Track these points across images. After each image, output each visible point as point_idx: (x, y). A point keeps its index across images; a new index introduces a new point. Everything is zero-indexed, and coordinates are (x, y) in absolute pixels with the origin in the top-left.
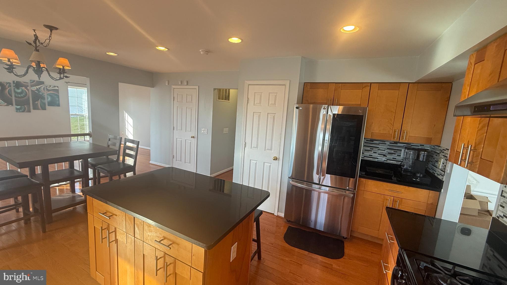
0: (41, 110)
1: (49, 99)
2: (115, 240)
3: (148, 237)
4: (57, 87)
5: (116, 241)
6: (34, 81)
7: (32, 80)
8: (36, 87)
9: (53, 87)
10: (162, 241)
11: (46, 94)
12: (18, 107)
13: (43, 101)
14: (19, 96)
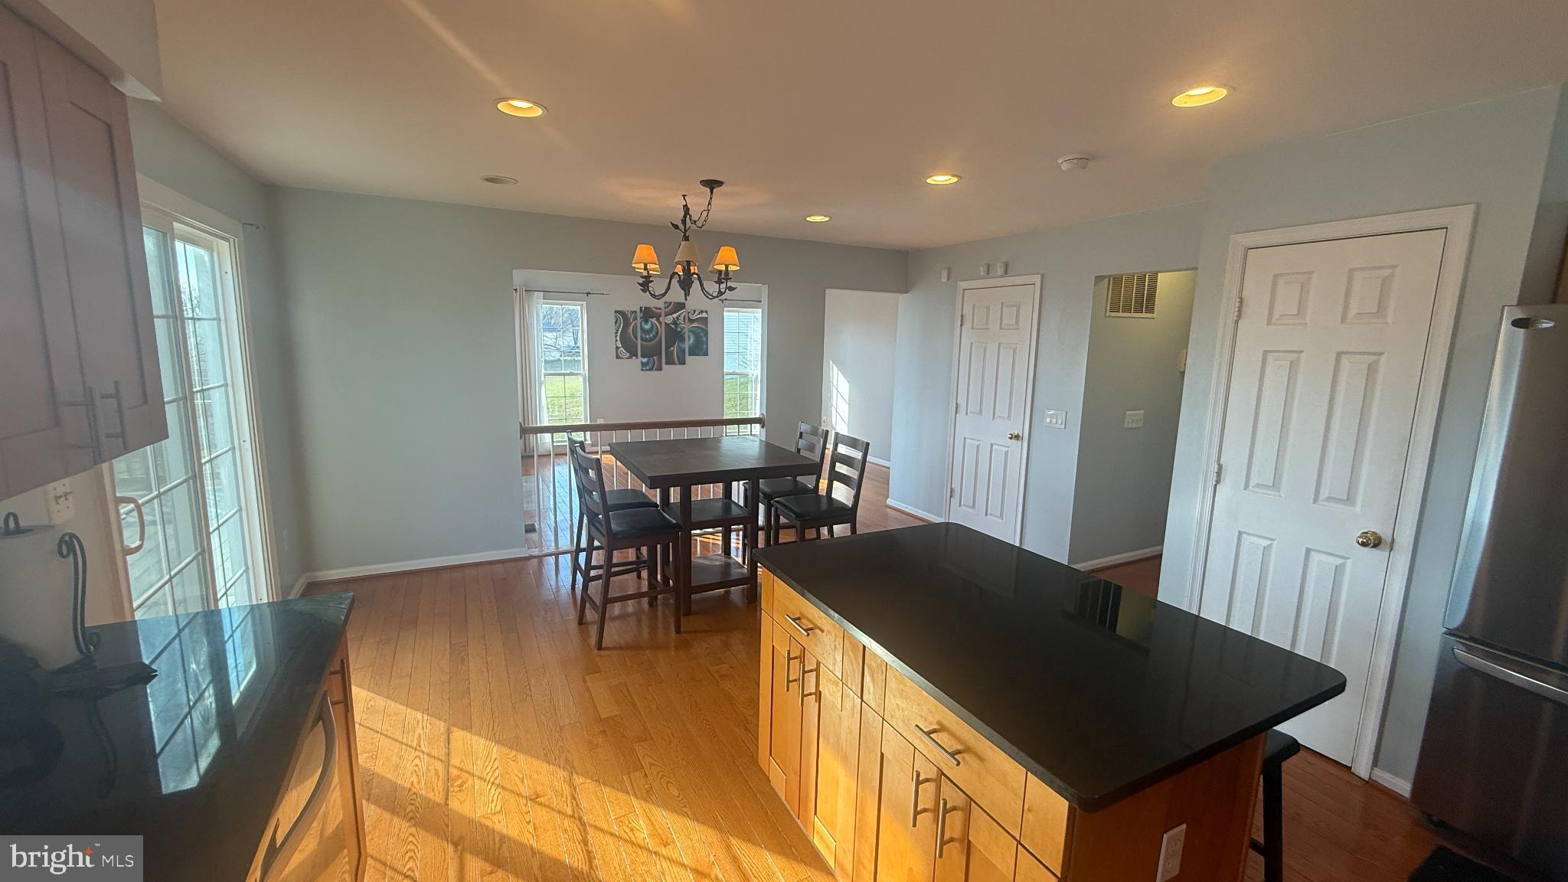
0: (678, 364)
1: (692, 340)
2: (815, 694)
3: (896, 711)
4: (706, 312)
5: (818, 695)
6: (671, 303)
8: (673, 317)
9: (702, 314)
10: (935, 734)
11: (686, 327)
12: (645, 360)
13: (682, 345)
14: (648, 337)
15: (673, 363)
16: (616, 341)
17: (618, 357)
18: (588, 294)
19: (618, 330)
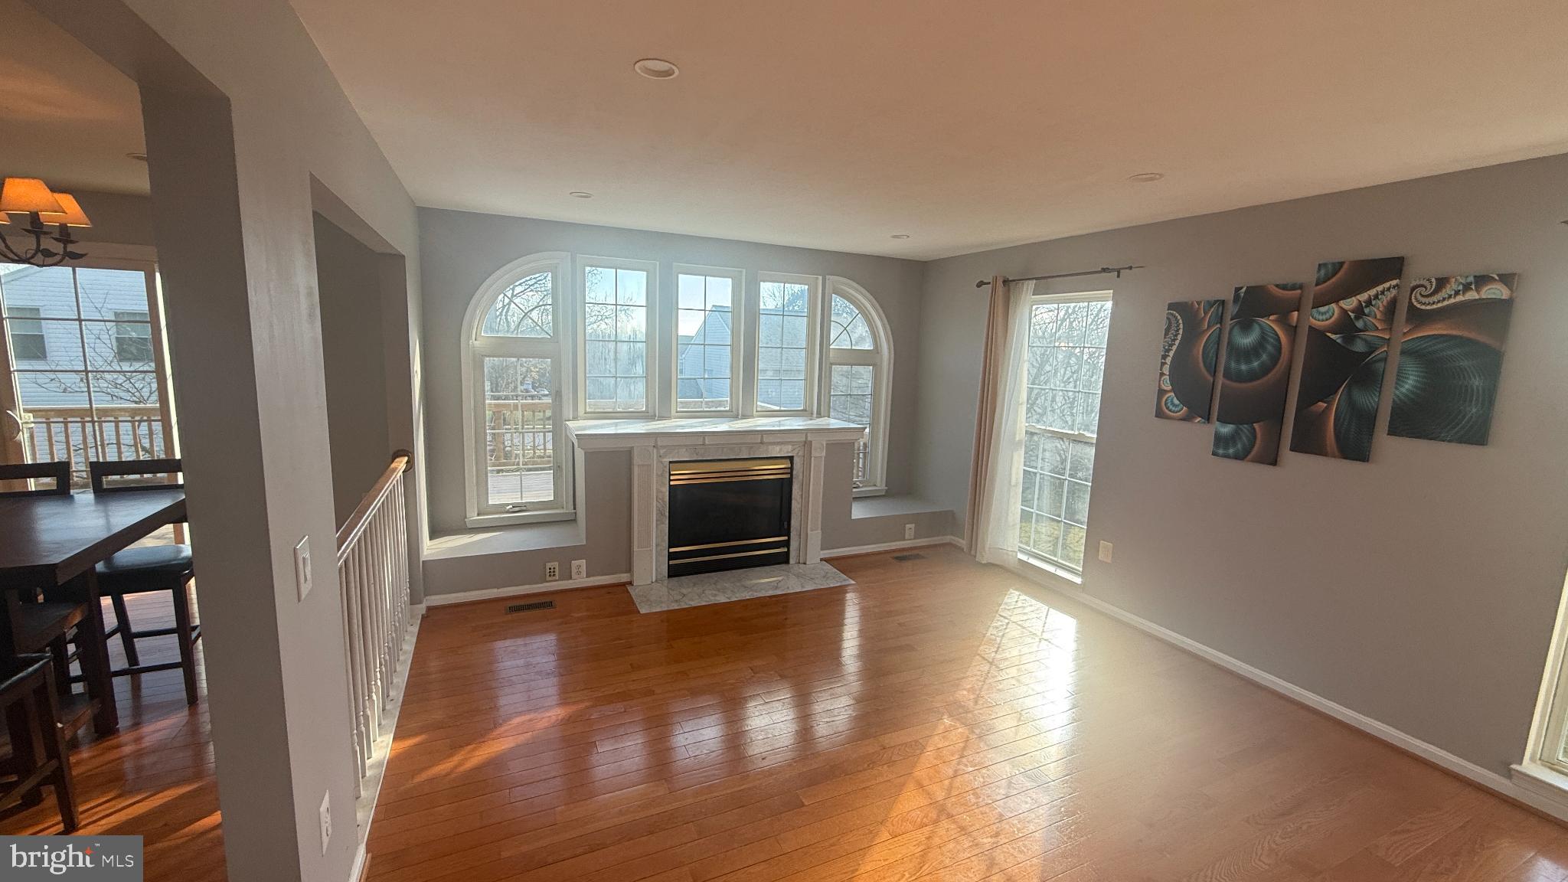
0: (1335, 457)
1: (1410, 383)
4: (1506, 279)
6: (1341, 264)
7: (1325, 265)
8: (1341, 308)
9: (1467, 287)
12: (1226, 429)
13: (1364, 399)
14: (1244, 367)
15: (1319, 450)
16: (1162, 374)
17: (1160, 414)
18: (1131, 268)
19: (1168, 351)
